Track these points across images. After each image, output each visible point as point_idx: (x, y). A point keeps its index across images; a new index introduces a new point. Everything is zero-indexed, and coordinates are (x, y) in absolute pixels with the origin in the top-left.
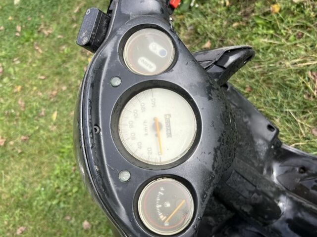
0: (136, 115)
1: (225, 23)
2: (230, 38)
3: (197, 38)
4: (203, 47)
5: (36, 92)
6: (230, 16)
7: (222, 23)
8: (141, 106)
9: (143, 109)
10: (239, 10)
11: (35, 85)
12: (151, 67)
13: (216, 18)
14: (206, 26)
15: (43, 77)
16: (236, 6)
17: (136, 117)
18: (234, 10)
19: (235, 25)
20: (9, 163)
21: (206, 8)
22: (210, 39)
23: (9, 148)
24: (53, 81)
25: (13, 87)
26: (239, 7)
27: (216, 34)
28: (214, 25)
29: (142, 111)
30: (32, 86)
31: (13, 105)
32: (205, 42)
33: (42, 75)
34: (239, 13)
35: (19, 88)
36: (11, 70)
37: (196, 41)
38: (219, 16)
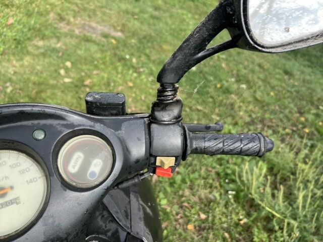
0: (14, 166)
1: (225, 225)
2: (214, 234)
3: (205, 205)
4: (200, 213)
5: (131, 96)
6: (232, 228)
7: (224, 222)
8: (26, 169)
9: (22, 172)
10: (240, 234)
11: (136, 95)
12: (74, 167)
13: (227, 217)
14: (217, 209)
15: (143, 98)
16: (243, 231)
17: (11, 166)
18: (238, 230)
19: (227, 235)
20: (72, 91)
21: (232, 204)
22: (208, 217)
23: (83, 89)
24: (142, 105)
25: (131, 81)
26: (243, 233)
27: (213, 220)
28: (221, 216)
29: (20, 172)
30: (135, 93)
31: (117, 84)
32: (204, 213)
33: (145, 98)
34: (237, 236)
35: (131, 84)
36: (143, 77)
37: (203, 206)
38: (229, 218)
